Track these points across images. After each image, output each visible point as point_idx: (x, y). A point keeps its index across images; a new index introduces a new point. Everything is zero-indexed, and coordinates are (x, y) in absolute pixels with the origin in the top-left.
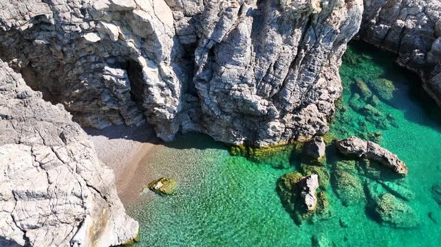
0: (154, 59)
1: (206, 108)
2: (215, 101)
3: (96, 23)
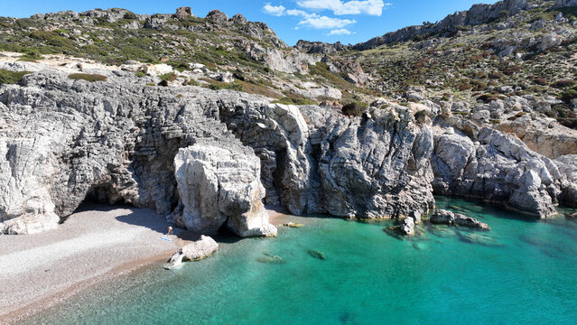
0: (295, 145)
1: (327, 182)
2: (334, 175)
3: (266, 117)
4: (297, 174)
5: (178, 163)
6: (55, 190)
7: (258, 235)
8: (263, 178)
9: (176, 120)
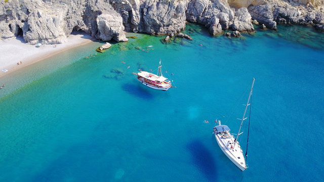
1: (146, 23)
2: (147, 20)
4: (135, 20)
5: (98, 21)
6: (64, 29)
7: (122, 41)
8: (124, 24)
9: (95, 5)
